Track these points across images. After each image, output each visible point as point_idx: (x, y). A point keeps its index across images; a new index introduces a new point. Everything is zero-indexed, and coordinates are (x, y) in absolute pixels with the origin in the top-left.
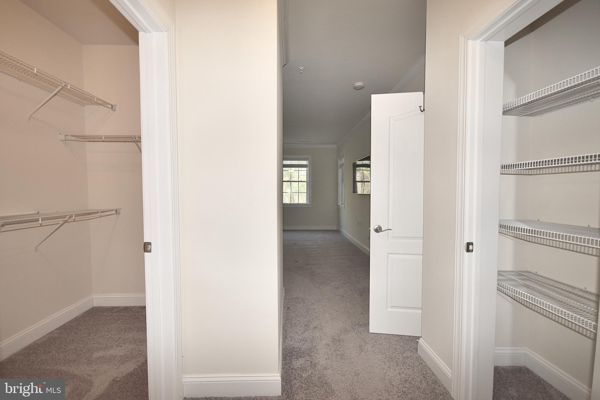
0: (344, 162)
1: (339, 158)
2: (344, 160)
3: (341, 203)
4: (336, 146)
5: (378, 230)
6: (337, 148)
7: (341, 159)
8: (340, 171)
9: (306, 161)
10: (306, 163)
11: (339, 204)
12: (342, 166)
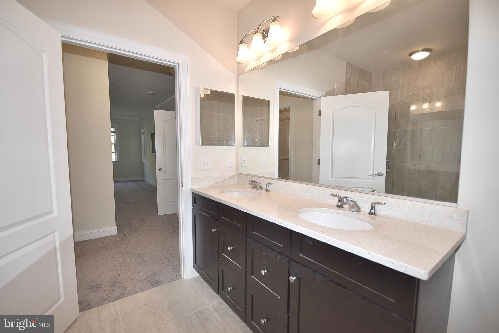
0: (145, 131)
1: (141, 128)
2: (145, 130)
3: (144, 160)
4: (138, 118)
5: (160, 169)
6: (139, 120)
7: (143, 128)
8: (143, 137)
9: (113, 128)
10: (113, 130)
11: (143, 161)
12: (143, 133)
